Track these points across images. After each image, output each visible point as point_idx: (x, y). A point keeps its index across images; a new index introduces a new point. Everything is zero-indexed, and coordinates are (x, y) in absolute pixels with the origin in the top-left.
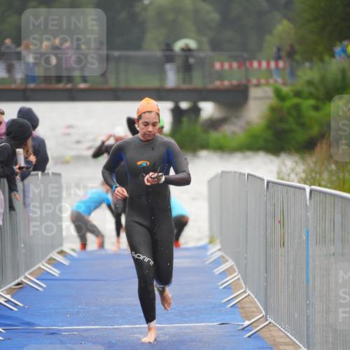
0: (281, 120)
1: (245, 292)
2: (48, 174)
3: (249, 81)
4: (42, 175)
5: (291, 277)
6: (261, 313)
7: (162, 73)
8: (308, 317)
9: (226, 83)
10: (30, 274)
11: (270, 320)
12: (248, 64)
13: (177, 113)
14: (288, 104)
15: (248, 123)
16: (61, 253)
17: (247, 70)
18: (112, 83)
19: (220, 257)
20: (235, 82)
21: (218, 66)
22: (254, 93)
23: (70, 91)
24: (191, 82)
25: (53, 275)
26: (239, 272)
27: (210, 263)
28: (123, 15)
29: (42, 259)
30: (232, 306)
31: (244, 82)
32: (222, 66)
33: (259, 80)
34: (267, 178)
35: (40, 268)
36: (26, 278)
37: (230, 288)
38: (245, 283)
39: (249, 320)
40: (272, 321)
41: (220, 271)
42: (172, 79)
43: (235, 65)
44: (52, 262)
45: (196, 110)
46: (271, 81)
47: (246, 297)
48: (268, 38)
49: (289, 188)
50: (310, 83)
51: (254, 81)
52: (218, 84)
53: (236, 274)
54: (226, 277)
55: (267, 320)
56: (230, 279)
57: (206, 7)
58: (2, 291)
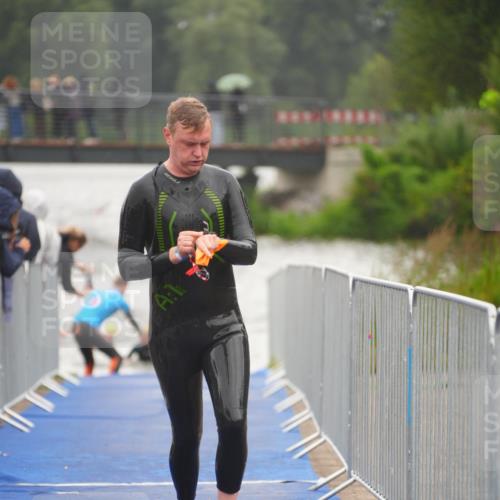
0: (373, 194)
1: (319, 437)
3: (326, 138)
4: (30, 267)
5: (386, 416)
6: (342, 466)
8: (409, 472)
9: (295, 142)
10: (13, 408)
11: (355, 477)
12: (325, 115)
14: (382, 172)
15: (326, 199)
17: (324, 123)
18: (131, 138)
19: (283, 388)
20: (307, 140)
21: (282, 117)
22: (335, 156)
23: (71, 149)
25: (44, 410)
26: (311, 409)
27: (269, 396)
29: (29, 386)
30: (301, 457)
31: (319, 140)
32: (289, 117)
33: (341, 138)
34: (352, 275)
35: (25, 400)
36: (5, 413)
37: (298, 432)
38: (320, 424)
39: (325, 476)
40: (358, 478)
41: (285, 408)
43: (307, 116)
44: (43, 391)
45: (250, 180)
46: (359, 140)
47: (320, 444)
49: (384, 289)
50: (414, 144)
51: (334, 139)
52: (282, 142)
53: (306, 412)
54: (293, 416)
55: (350, 477)
56: (298, 419)
57: (267, 35)
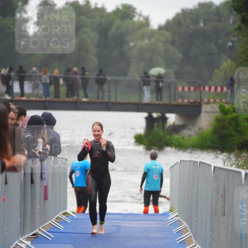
0: (224, 128)
1: (195, 246)
3: (201, 100)
5: (229, 236)
7: (141, 92)
9: (186, 101)
10: (43, 228)
12: (202, 88)
13: (150, 120)
14: (229, 116)
15: (200, 129)
16: (65, 214)
17: (201, 92)
19: (177, 221)
20: (192, 101)
21: (180, 89)
22: (205, 108)
25: (59, 229)
26: (191, 232)
27: (170, 225)
28: (115, 52)
29: (52, 218)
31: (199, 100)
32: (183, 89)
33: (209, 100)
34: (213, 165)
36: (40, 230)
37: (184, 243)
38: (196, 240)
41: (177, 231)
43: (192, 88)
44: (58, 220)
45: (164, 119)
46: (218, 100)
48: (216, 71)
49: (229, 172)
51: (206, 100)
52: (180, 101)
53: (189, 233)
56: (185, 236)
57: (171, 48)
58: (23, 239)
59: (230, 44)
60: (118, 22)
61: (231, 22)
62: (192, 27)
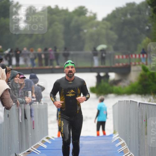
0: (145, 80)
1: (129, 154)
2: (42, 103)
3: (131, 63)
4: (39, 103)
7: (92, 60)
9: (121, 65)
10: (34, 147)
12: (130, 56)
13: (99, 78)
14: (148, 73)
15: (131, 82)
16: (48, 138)
17: (130, 59)
19: (118, 139)
20: (124, 64)
21: (117, 57)
22: (133, 68)
24: (104, 64)
25: (44, 148)
26: (127, 145)
27: (114, 142)
29: (39, 140)
31: (129, 63)
32: (119, 57)
33: (135, 63)
34: (138, 102)
35: (38, 144)
36: (32, 148)
37: (123, 152)
38: (130, 150)
41: (118, 145)
42: (96, 63)
43: (124, 56)
44: (43, 142)
45: (107, 76)
46: (141, 63)
49: (149, 105)
51: (133, 63)
52: (117, 65)
53: (125, 146)
54: (121, 148)
56: (123, 148)
58: (21, 154)
59: (147, 28)
60: (76, 18)
61: (147, 14)
62: (123, 18)
